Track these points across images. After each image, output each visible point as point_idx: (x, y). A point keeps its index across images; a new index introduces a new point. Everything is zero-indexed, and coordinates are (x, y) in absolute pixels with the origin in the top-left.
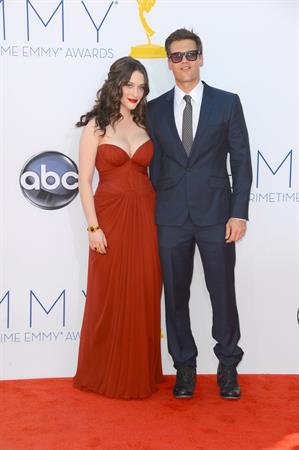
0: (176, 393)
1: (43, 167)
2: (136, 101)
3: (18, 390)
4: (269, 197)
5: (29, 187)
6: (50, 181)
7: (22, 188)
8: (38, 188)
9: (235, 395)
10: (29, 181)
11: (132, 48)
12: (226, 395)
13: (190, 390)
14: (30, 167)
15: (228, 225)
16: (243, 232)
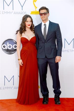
0: (43, 103)
1: (8, 43)
2: (30, 25)
3: (1, 102)
4: (68, 51)
5: (4, 48)
6: (10, 47)
7: (2, 48)
8: (6, 49)
9: (59, 103)
10: (4, 47)
11: (31, 12)
12: (56, 103)
13: (47, 102)
14: (4, 43)
15: (56, 58)
16: (60, 60)
